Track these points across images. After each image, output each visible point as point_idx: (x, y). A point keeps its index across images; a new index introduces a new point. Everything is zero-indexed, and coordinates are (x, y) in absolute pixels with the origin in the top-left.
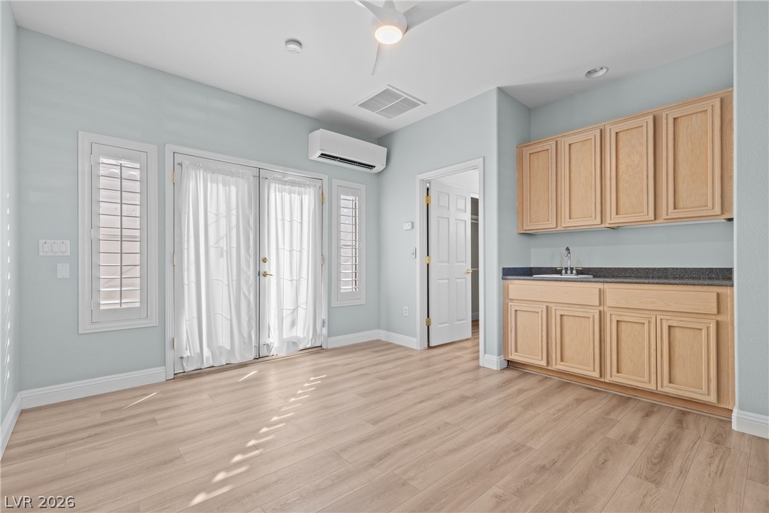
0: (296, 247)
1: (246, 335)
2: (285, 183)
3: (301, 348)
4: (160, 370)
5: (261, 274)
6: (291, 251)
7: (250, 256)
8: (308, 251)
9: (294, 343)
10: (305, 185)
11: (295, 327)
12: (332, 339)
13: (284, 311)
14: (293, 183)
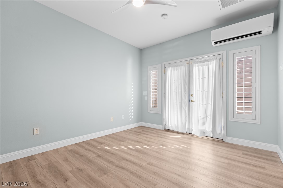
0: (206, 89)
1: (184, 123)
2: (200, 62)
3: (206, 135)
4: (161, 126)
5: (190, 101)
6: (203, 91)
7: (185, 94)
8: (212, 91)
9: (204, 132)
10: (210, 60)
11: (205, 126)
12: (227, 138)
13: (200, 117)
14: (205, 61)
